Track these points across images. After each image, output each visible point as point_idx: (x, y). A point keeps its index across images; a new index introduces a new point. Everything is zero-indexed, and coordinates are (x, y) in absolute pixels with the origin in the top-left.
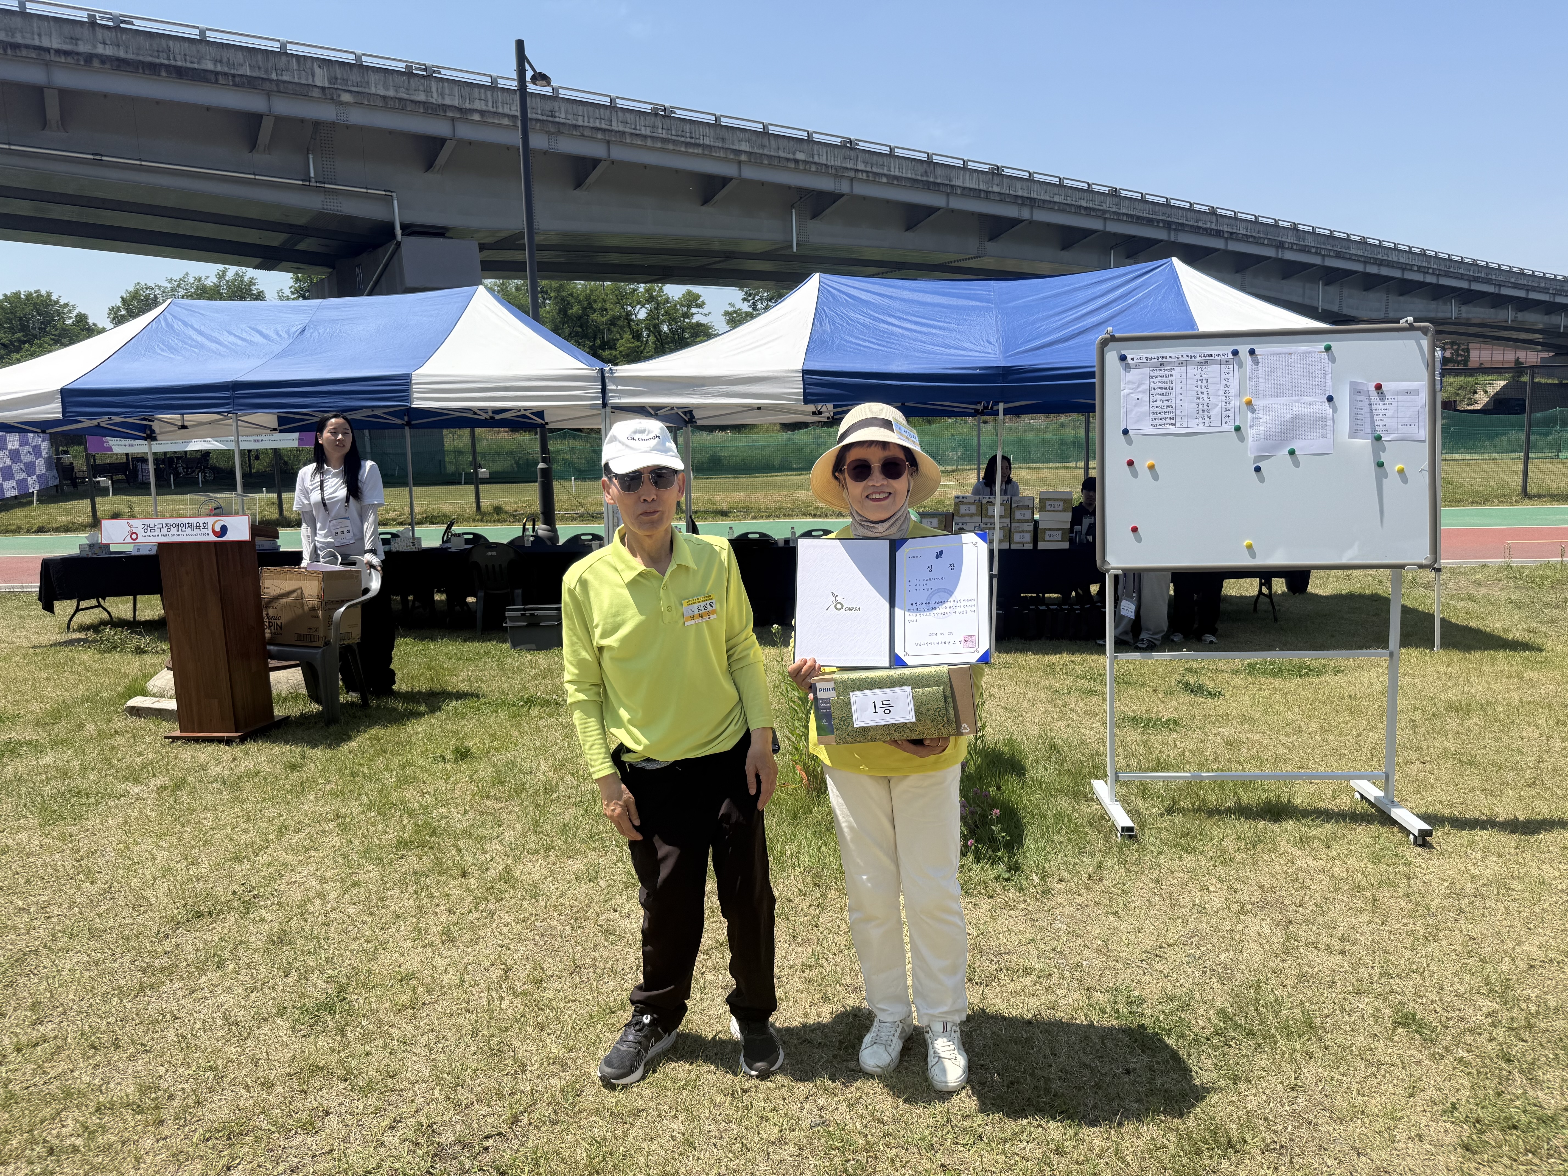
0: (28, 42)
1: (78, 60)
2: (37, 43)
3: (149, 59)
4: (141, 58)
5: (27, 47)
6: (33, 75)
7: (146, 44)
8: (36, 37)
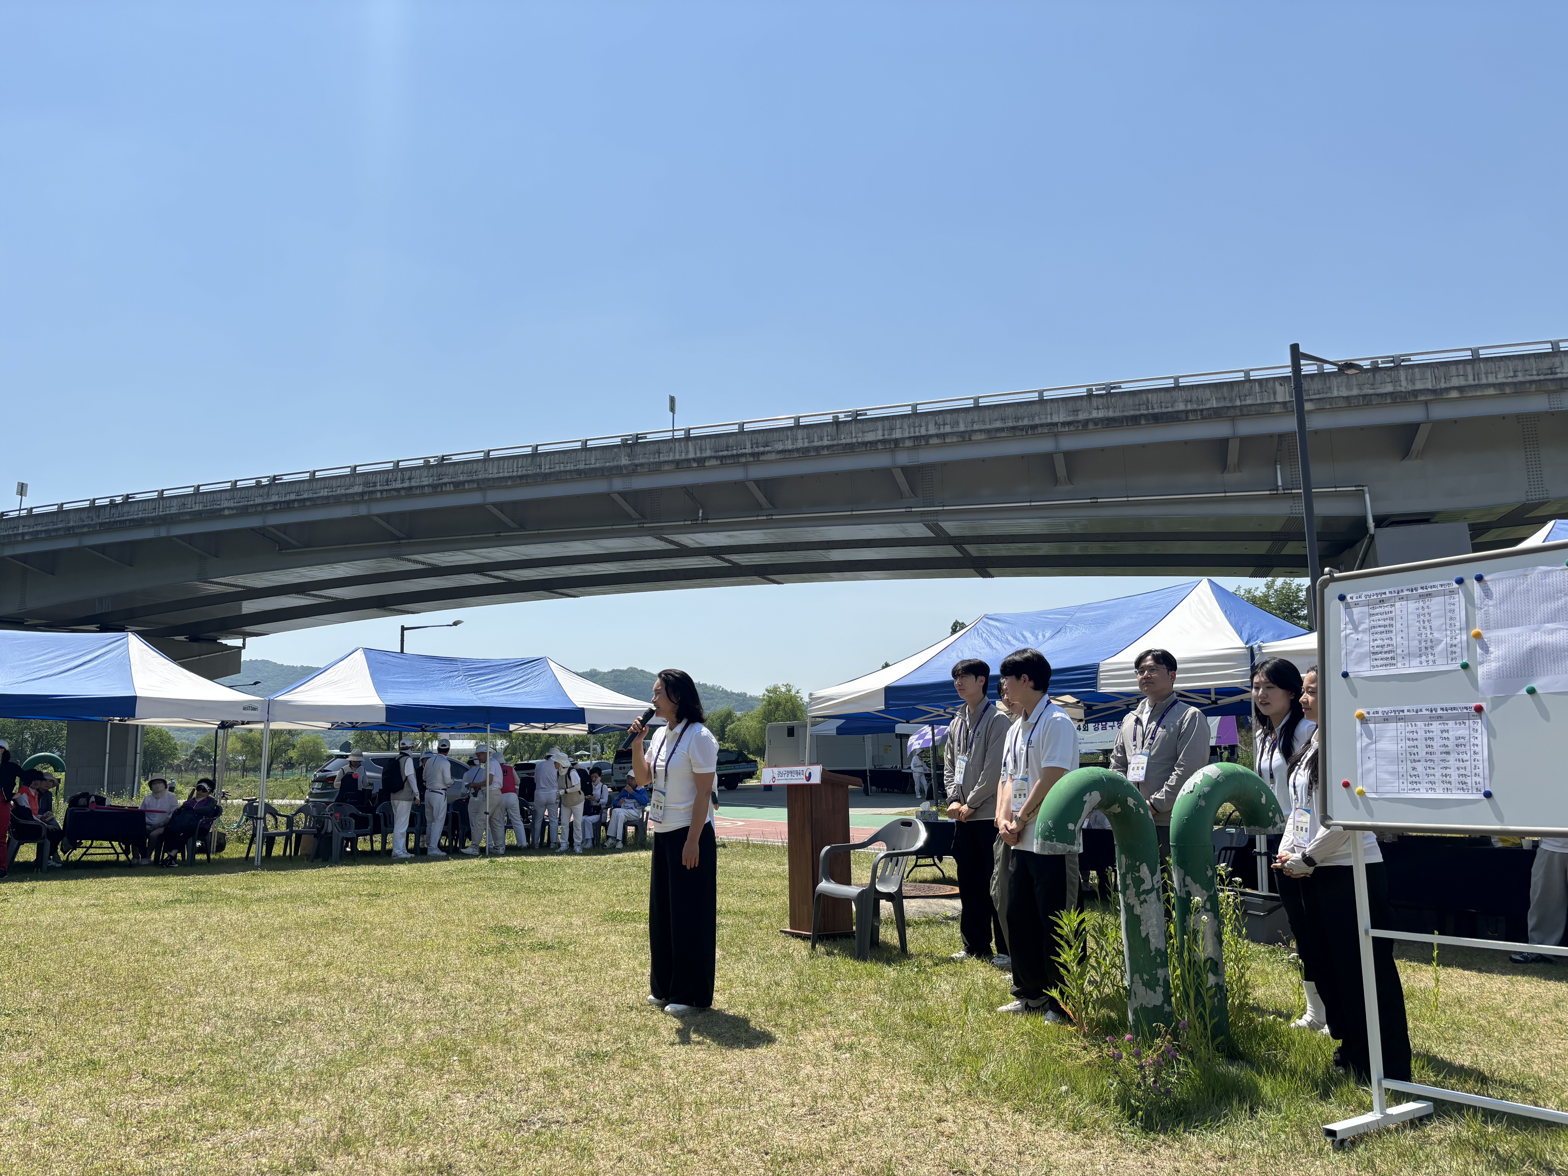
0: (1044, 421)
1: (1078, 427)
2: (1049, 421)
3: (1132, 413)
4: (1126, 414)
5: (1042, 425)
6: (1044, 445)
7: (1129, 401)
8: (1049, 416)
